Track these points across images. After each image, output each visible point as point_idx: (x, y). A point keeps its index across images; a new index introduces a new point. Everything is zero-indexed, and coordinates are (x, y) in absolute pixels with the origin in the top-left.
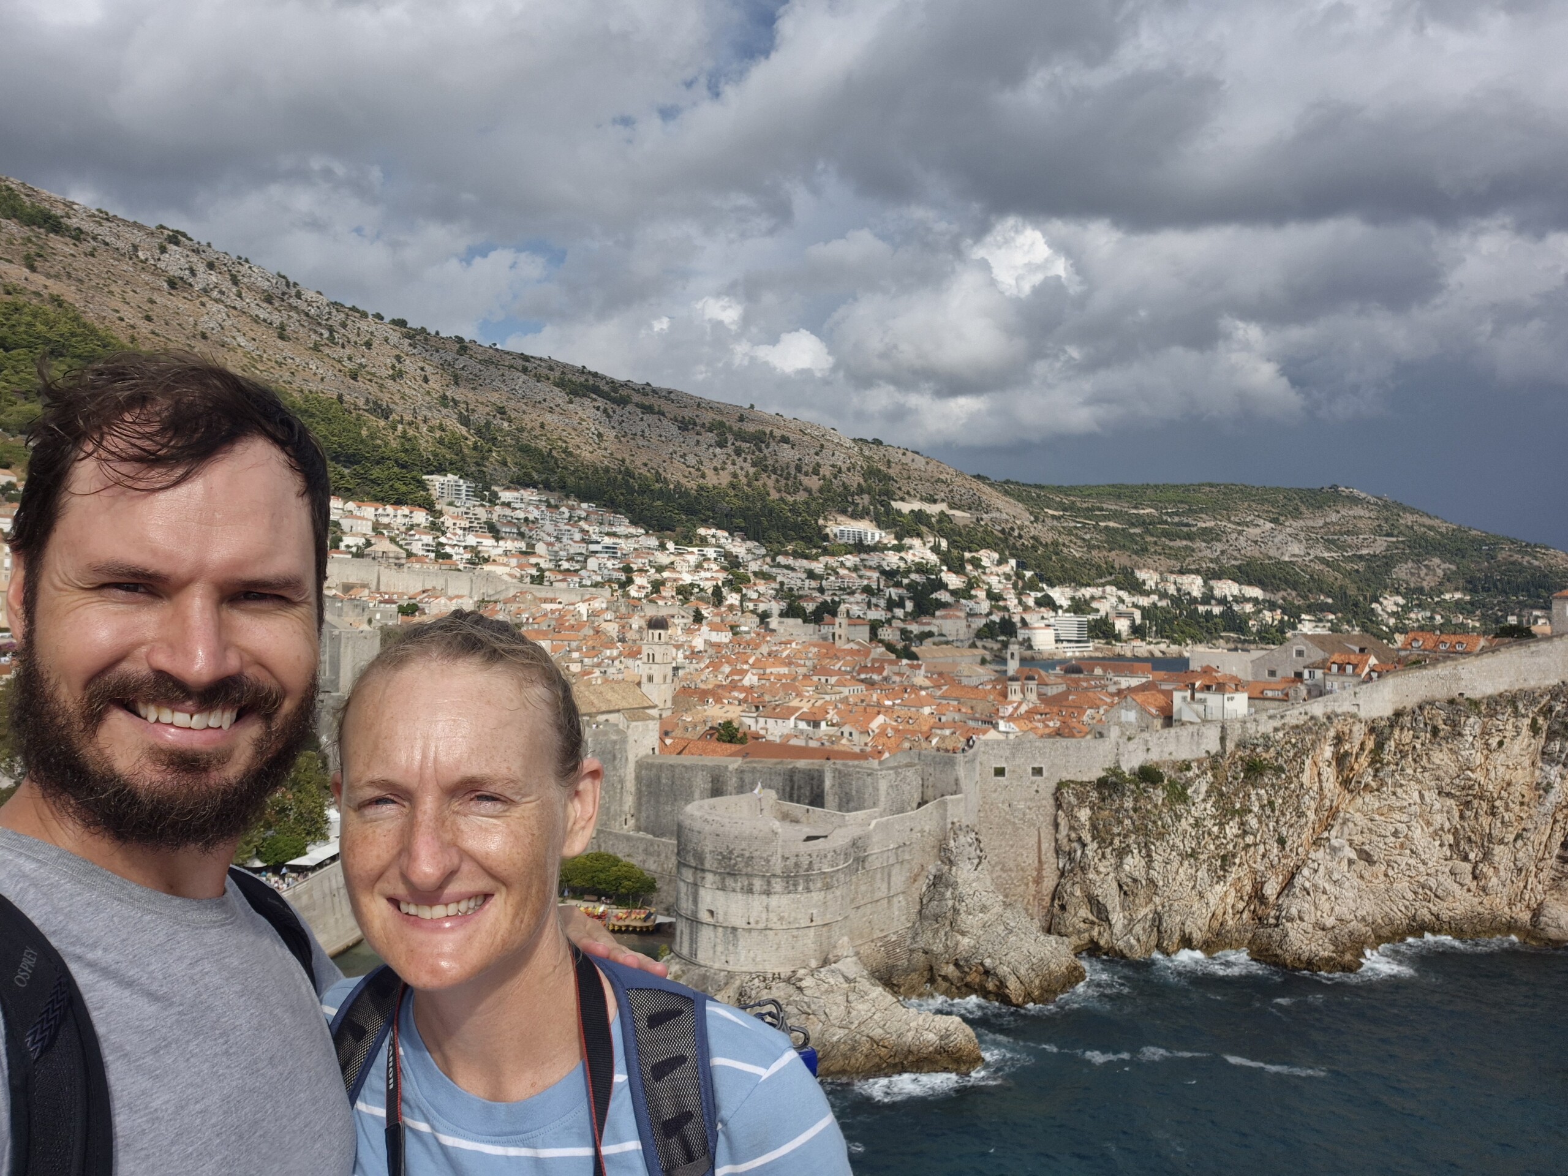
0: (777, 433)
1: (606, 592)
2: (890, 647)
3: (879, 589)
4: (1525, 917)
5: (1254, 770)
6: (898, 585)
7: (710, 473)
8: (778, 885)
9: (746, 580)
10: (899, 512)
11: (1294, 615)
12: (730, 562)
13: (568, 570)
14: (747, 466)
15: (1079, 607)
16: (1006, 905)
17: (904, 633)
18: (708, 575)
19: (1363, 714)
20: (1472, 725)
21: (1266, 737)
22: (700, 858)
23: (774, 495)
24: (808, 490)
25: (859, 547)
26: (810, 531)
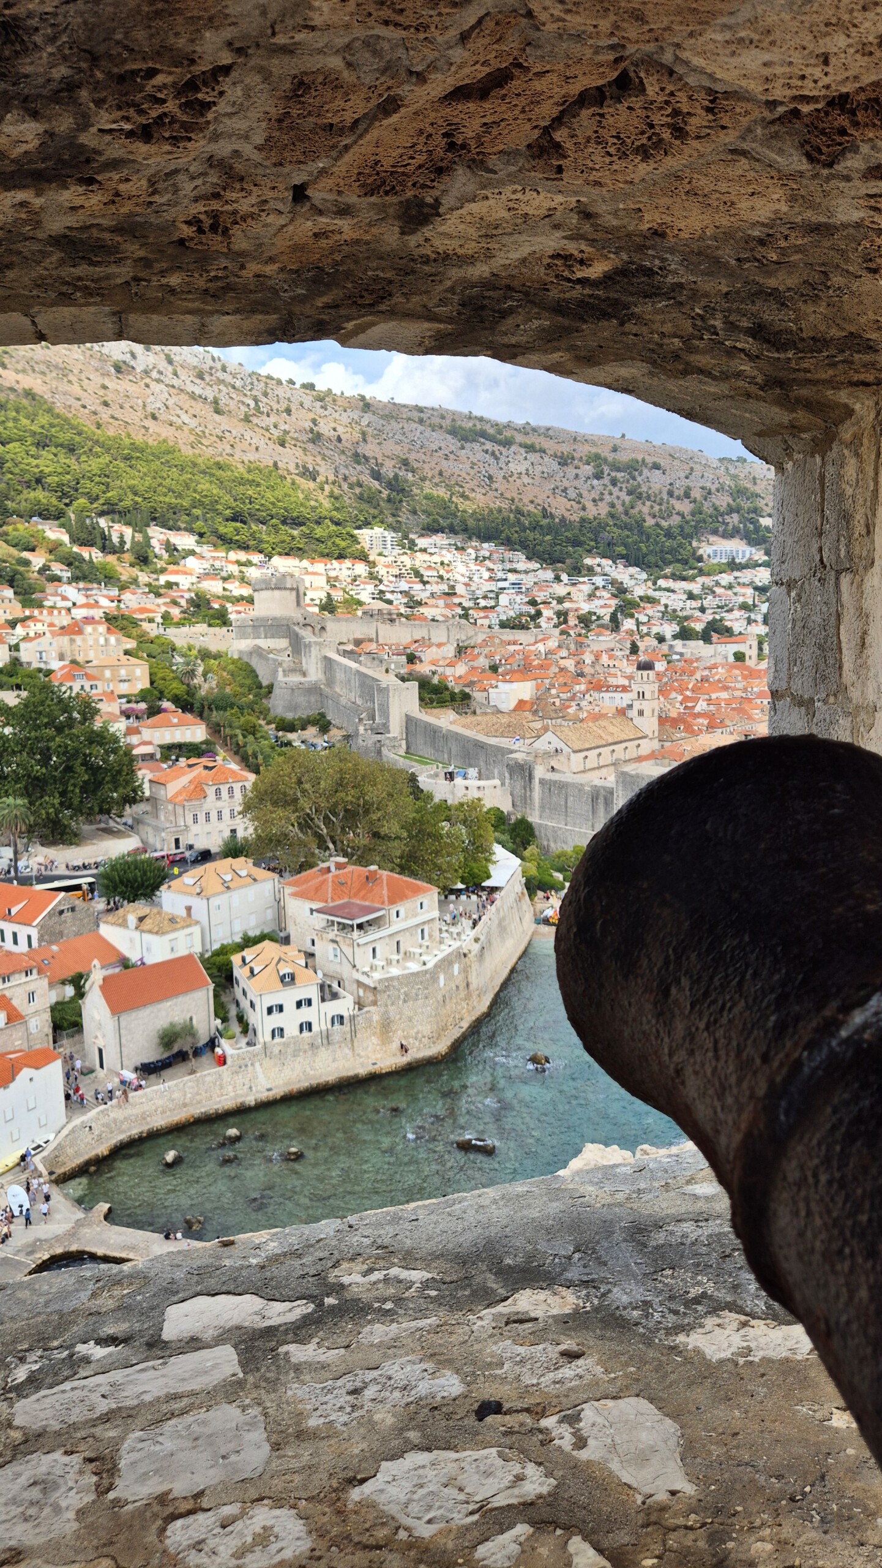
0: (650, 460)
3: (755, 605)
7: (589, 505)
9: (634, 604)
12: (618, 589)
14: (623, 495)
18: (601, 602)
23: (650, 522)
24: (680, 514)
25: (733, 566)
26: (684, 554)
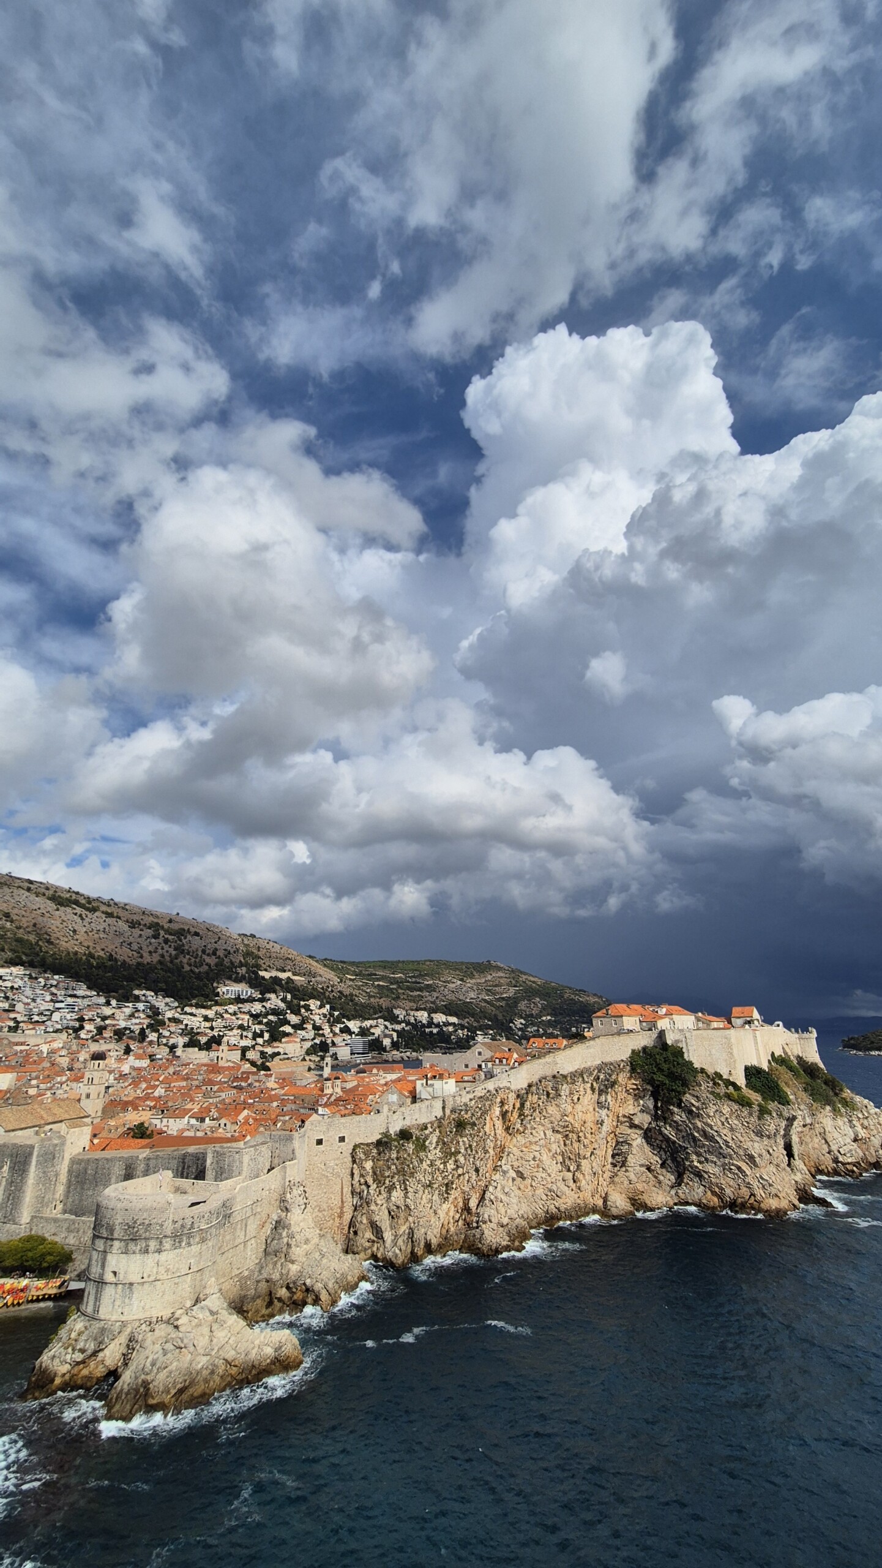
0: (192, 930)
1: (64, 1035)
2: (253, 1064)
3: (249, 1027)
4: (600, 1203)
5: (461, 1125)
6: (260, 1023)
7: (146, 955)
8: (167, 1244)
9: (162, 1023)
10: (263, 978)
11: (473, 1030)
12: (153, 1013)
13: (38, 1022)
14: (171, 950)
15: (364, 1032)
16: (321, 1236)
17: (262, 1053)
18: (137, 1021)
19: (513, 1087)
20: (565, 1089)
21: (466, 1105)
22: (112, 1231)
23: (187, 968)
24: (208, 965)
25: (239, 1000)
26: (207, 991)
